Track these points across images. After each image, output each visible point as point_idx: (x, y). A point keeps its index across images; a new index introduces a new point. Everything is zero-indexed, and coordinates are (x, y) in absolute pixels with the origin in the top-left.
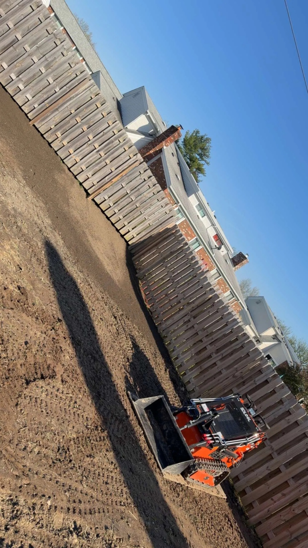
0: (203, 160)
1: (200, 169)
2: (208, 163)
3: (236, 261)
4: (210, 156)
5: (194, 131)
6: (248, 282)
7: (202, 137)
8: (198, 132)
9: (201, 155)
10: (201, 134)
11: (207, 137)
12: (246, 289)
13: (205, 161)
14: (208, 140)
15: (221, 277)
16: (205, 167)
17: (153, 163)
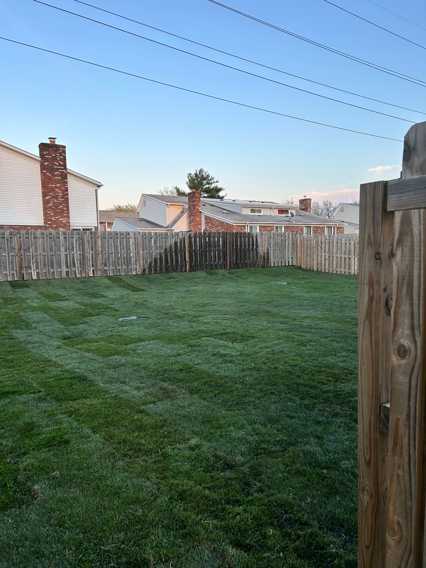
0: (211, 184)
1: (218, 190)
2: (217, 182)
3: (303, 208)
4: (213, 177)
5: (188, 177)
6: (315, 205)
7: (196, 174)
8: (190, 174)
9: (208, 183)
10: (193, 173)
11: (198, 170)
12: (320, 211)
13: (214, 182)
14: (201, 171)
15: (312, 227)
16: (219, 185)
17: (205, 223)
